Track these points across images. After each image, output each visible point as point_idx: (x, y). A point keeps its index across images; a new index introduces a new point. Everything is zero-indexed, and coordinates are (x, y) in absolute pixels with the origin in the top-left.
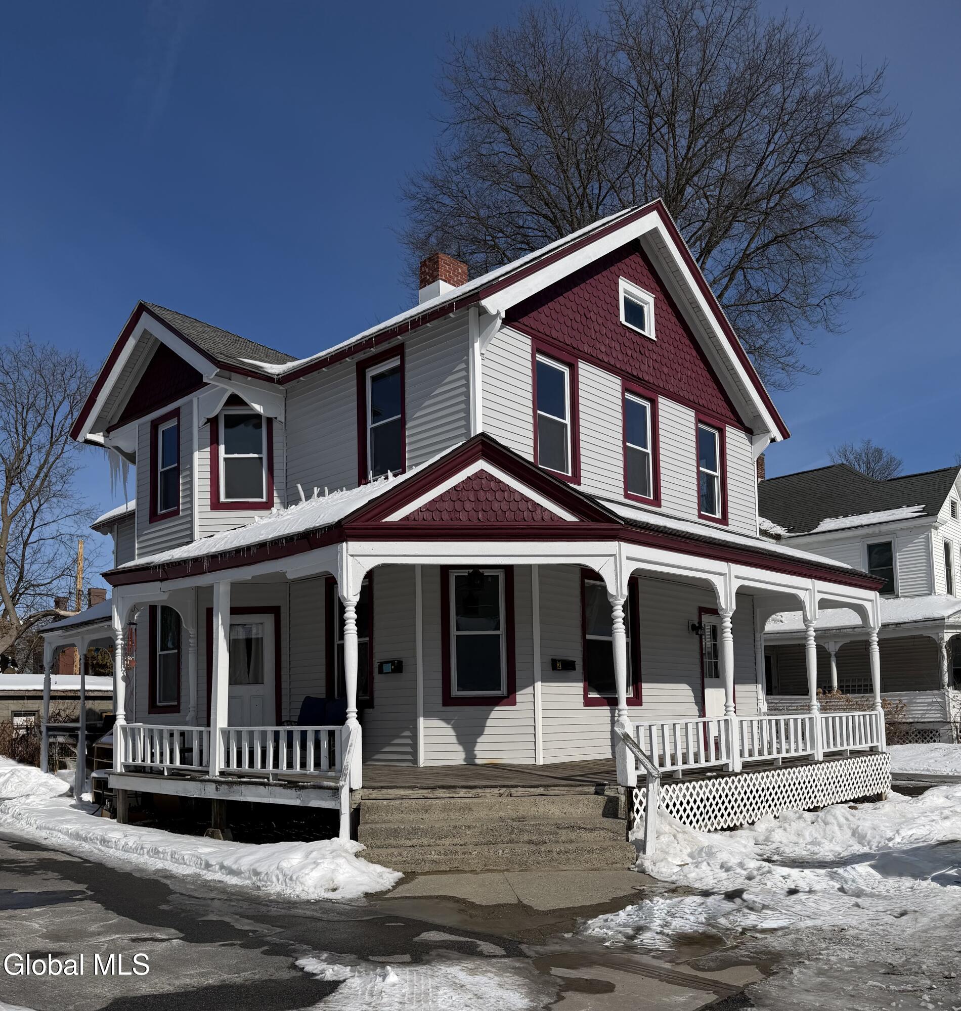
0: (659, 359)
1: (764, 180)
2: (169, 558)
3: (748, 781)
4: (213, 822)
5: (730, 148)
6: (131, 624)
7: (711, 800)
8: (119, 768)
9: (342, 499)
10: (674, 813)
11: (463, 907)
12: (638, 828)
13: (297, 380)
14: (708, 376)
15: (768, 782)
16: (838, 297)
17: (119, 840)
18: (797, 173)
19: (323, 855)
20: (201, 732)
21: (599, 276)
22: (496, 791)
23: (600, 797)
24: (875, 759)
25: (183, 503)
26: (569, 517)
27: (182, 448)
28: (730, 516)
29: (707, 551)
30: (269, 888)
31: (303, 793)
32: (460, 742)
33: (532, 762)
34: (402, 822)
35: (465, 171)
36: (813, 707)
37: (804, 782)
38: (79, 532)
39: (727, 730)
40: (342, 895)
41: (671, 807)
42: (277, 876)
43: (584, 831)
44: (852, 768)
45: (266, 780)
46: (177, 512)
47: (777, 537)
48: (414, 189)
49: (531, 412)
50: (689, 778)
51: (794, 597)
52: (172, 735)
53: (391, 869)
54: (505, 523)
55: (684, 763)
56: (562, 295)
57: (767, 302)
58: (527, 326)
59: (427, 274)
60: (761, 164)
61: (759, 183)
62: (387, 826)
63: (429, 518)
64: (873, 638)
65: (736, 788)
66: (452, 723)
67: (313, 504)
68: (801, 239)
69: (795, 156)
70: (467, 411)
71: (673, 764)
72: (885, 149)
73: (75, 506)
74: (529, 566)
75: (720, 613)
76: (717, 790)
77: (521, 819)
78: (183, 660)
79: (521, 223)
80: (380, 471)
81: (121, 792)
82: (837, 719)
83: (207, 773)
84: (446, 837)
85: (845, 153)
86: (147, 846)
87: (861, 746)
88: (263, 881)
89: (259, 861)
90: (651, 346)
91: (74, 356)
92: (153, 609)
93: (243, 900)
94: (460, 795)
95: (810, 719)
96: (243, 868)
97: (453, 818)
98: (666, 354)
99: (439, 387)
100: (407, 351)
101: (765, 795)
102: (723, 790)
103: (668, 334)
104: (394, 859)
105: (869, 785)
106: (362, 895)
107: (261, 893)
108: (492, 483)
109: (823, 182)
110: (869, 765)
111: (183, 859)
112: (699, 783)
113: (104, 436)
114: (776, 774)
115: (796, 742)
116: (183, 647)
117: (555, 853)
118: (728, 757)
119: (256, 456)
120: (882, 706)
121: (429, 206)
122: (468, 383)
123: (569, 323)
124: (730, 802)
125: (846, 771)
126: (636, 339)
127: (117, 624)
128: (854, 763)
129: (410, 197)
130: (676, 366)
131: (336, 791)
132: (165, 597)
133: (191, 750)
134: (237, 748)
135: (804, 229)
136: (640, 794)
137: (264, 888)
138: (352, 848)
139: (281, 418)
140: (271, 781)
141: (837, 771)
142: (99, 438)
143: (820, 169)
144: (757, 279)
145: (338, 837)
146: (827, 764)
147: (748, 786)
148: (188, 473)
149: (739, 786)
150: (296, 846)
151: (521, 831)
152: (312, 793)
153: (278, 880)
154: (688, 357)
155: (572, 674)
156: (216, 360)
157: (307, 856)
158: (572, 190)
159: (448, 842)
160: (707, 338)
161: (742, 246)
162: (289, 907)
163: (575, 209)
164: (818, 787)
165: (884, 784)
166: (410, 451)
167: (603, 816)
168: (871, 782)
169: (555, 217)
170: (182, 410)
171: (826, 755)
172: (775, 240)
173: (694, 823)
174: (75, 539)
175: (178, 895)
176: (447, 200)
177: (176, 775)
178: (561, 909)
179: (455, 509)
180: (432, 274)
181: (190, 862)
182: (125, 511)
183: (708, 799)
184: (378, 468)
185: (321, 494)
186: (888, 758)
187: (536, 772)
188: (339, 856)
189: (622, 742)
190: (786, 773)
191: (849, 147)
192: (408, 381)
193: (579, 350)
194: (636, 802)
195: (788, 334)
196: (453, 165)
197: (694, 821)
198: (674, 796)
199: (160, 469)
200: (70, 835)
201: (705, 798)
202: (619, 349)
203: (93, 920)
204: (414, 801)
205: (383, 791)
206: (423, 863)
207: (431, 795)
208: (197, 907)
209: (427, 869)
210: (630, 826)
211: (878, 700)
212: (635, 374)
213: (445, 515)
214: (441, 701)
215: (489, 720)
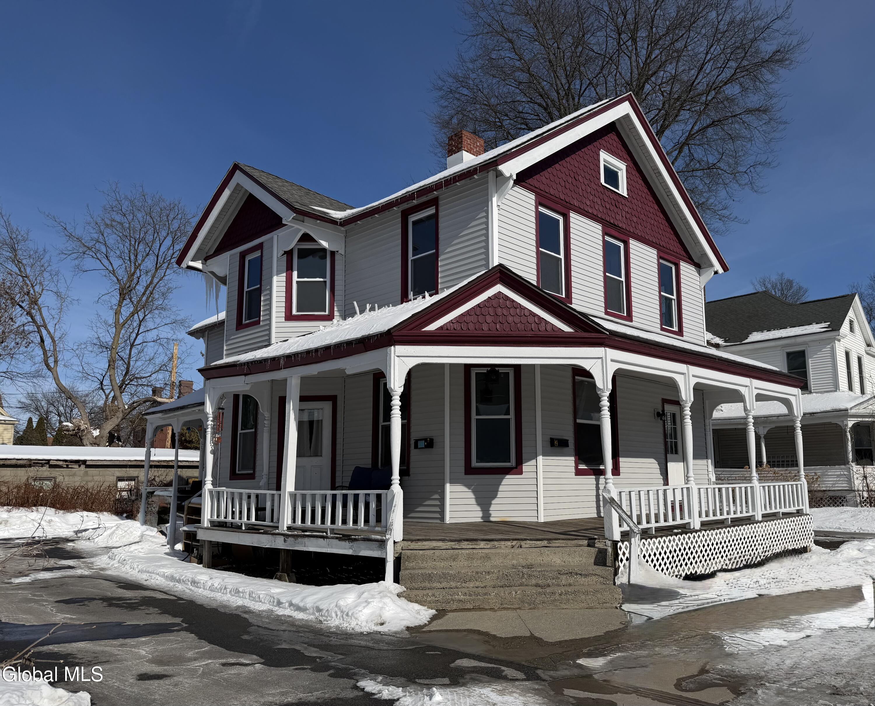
0: (630, 211)
1: (704, 80)
2: (252, 358)
3: (706, 537)
4: (281, 568)
5: (679, 57)
6: (219, 408)
7: (678, 552)
8: (206, 523)
9: (389, 313)
10: (650, 562)
11: (486, 639)
12: (622, 574)
13: (354, 223)
14: (667, 224)
15: (721, 537)
16: (760, 166)
17: (206, 581)
18: (729, 75)
19: (372, 595)
20: (273, 495)
21: (586, 149)
22: (509, 543)
23: (592, 549)
24: (801, 519)
25: (263, 316)
26: (566, 329)
27: (264, 273)
28: (684, 329)
29: (671, 356)
30: (329, 622)
31: (355, 544)
32: (479, 504)
33: (534, 520)
34: (434, 568)
35: (479, 71)
36: (753, 478)
37: (748, 538)
38: (174, 337)
39: (688, 496)
40: (388, 629)
41: (647, 557)
42: (336, 613)
43: (580, 577)
44: (784, 527)
45: (325, 534)
46: (258, 322)
47: (717, 346)
48: (440, 83)
49: (534, 249)
50: (660, 534)
51: (737, 392)
52: (249, 497)
53: (426, 607)
54: (518, 332)
55: (657, 522)
56: (558, 163)
57: (706, 169)
58: (532, 185)
59: (454, 146)
60: (702, 68)
61: (699, 82)
62: (423, 571)
63: (459, 328)
64: (797, 425)
65: (697, 542)
66: (472, 487)
67: (366, 316)
68: (732, 123)
69: (727, 63)
70: (487, 248)
71: (648, 522)
72: (793, 59)
73: (172, 317)
74: (533, 366)
75: (682, 403)
76: (682, 544)
77: (530, 566)
78: (259, 437)
79: (521, 109)
80: (419, 292)
81: (206, 543)
82: (772, 487)
83: (277, 528)
84: (470, 581)
85: (764, 62)
86: (230, 587)
87: (790, 509)
88: (324, 616)
89: (321, 600)
90: (624, 202)
91: (177, 202)
92: (236, 397)
93: (309, 632)
94: (480, 547)
95: (751, 487)
96: (308, 606)
97: (475, 565)
98: (635, 207)
99: (466, 229)
100: (441, 203)
101: (719, 548)
102: (687, 543)
103: (636, 193)
104: (429, 599)
105: (797, 540)
106: (404, 628)
107: (323, 627)
108: (508, 302)
109: (748, 82)
110: (797, 524)
111: (259, 597)
112: (668, 538)
113: (202, 263)
114: (726, 531)
115: (741, 505)
116: (259, 427)
117: (557, 594)
118: (690, 517)
119: (321, 280)
120: (805, 478)
121: (451, 95)
122: (488, 227)
123: (563, 184)
124: (692, 553)
125: (779, 529)
126: (612, 196)
127: (209, 409)
128: (785, 523)
129: (437, 89)
130: (642, 216)
131: (382, 543)
132: (247, 388)
133: (264, 509)
134: (302, 508)
135: (734, 116)
136: (623, 547)
137: (325, 622)
138: (395, 589)
139: (342, 252)
140: (329, 534)
141: (772, 528)
142: (198, 265)
143: (745, 73)
144: (699, 153)
145: (384, 580)
146: (765, 523)
147: (706, 540)
148: (268, 292)
149: (699, 541)
150: (350, 588)
151: (530, 576)
152: (362, 544)
153: (337, 615)
154: (652, 210)
155: (566, 449)
156: (294, 207)
157: (359, 597)
158: (560, 85)
159: (472, 585)
160: (665, 196)
161: (687, 128)
162: (346, 638)
163: (562, 99)
164: (759, 541)
165: (808, 539)
166: (442, 277)
167: (595, 565)
168: (798, 537)
169: (547, 105)
170: (264, 245)
171: (764, 516)
172: (713, 124)
173: (665, 570)
174: (171, 342)
175: (256, 627)
176: (465, 92)
177: (252, 529)
178: (566, 641)
179: (478, 321)
180: (457, 146)
181: (264, 600)
182: (216, 320)
183: (675, 551)
184: (417, 290)
185: (372, 309)
186: (811, 519)
187: (539, 528)
188: (386, 596)
189: (608, 504)
190: (734, 530)
191: (767, 58)
192: (441, 225)
193: (570, 204)
194: (620, 553)
195: (723, 194)
196: (471, 66)
197: (665, 568)
198: (649, 549)
199: (246, 289)
200: (166, 578)
201: (673, 550)
202: (600, 203)
203: (190, 648)
204: (444, 551)
205: (420, 543)
206: (452, 602)
207: (457, 547)
208: (273, 637)
209: (454, 607)
210: (616, 573)
211: (802, 473)
212: (612, 222)
213: (471, 326)
214: (463, 471)
215: (501, 486)
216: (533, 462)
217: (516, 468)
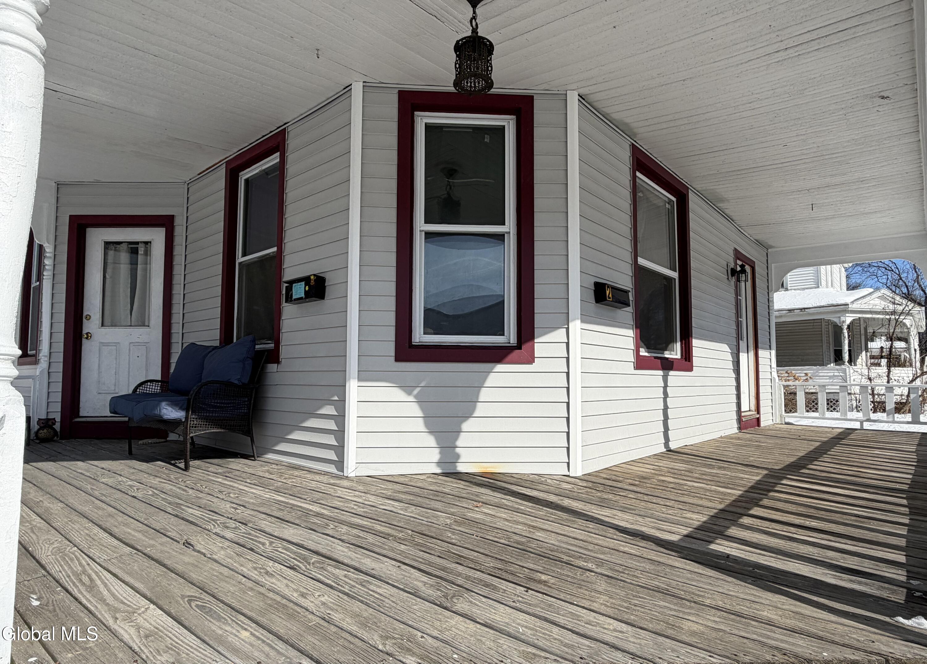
32: (432, 432)
33: (561, 471)
66: (416, 392)
155: (621, 313)
214: (393, 354)
215: (483, 389)
216: (559, 335)
217: (519, 347)
